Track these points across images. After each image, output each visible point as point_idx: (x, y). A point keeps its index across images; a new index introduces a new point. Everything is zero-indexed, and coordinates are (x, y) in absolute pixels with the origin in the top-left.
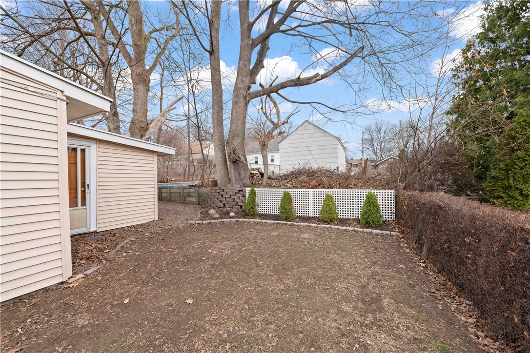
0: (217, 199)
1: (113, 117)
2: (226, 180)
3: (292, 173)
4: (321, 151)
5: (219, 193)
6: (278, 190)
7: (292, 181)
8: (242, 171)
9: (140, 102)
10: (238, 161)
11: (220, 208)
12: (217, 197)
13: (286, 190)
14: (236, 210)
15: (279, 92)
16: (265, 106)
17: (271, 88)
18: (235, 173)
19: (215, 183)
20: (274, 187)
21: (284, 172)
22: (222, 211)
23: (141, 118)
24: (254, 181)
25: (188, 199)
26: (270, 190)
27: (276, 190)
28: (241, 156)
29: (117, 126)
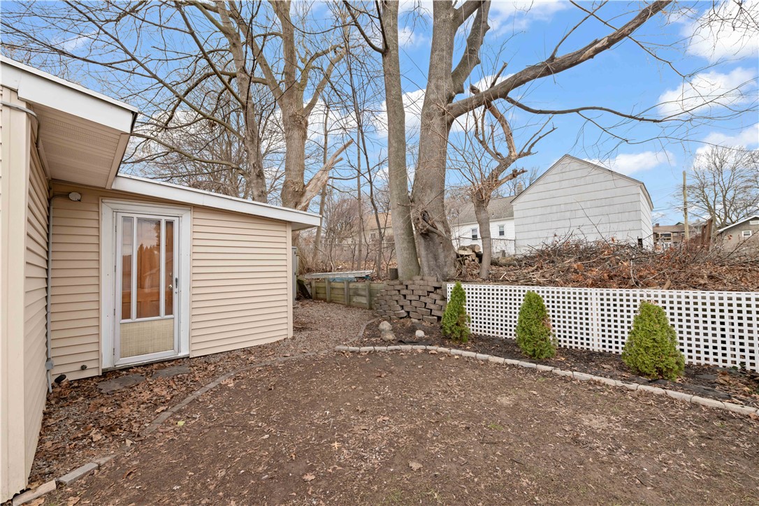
0: (395, 303)
1: (257, 179)
2: (413, 267)
3: (541, 254)
4: (600, 209)
5: (399, 291)
6: (513, 288)
7: (542, 268)
8: (440, 251)
9: (293, 155)
10: (432, 232)
11: (401, 318)
12: (397, 298)
13: (531, 288)
14: (429, 324)
15: (510, 95)
16: (483, 128)
17: (492, 89)
18: (427, 254)
19: (395, 274)
20: (504, 281)
21: (523, 251)
22: (404, 325)
23: (295, 178)
24: (464, 271)
25: (354, 300)
26: (495, 288)
27: (508, 287)
28: (436, 224)
29: (262, 192)
